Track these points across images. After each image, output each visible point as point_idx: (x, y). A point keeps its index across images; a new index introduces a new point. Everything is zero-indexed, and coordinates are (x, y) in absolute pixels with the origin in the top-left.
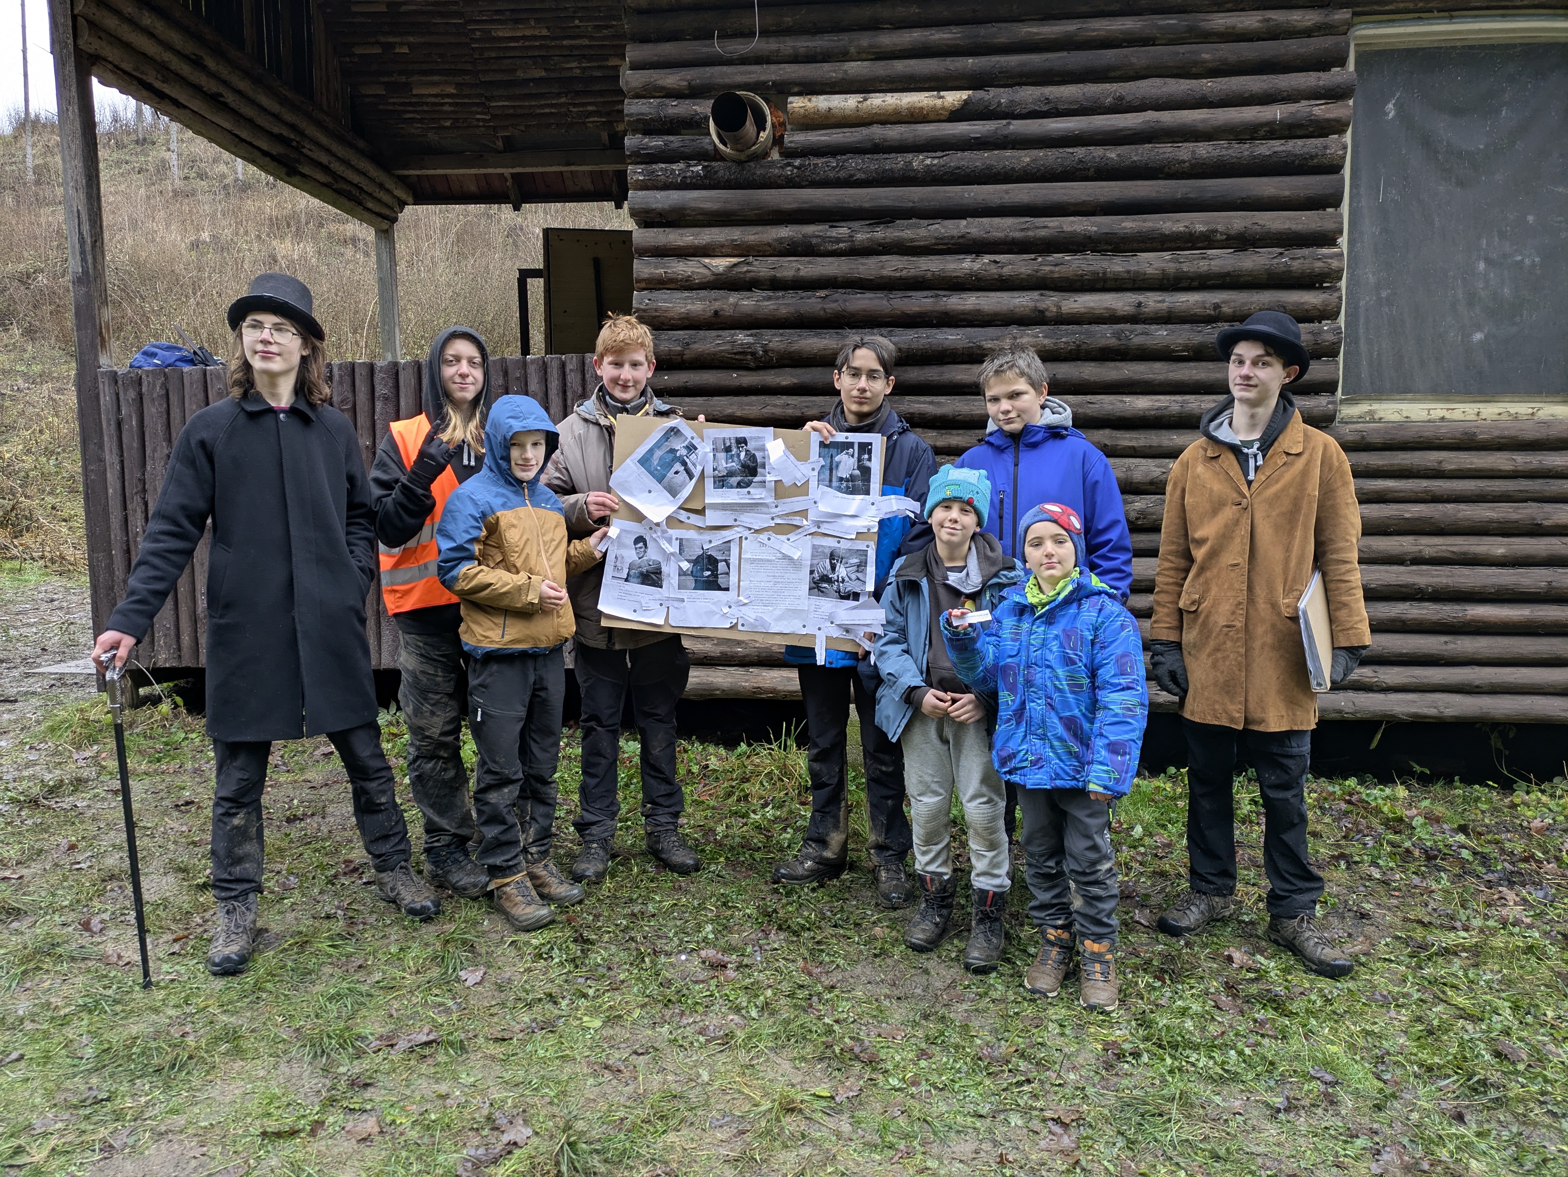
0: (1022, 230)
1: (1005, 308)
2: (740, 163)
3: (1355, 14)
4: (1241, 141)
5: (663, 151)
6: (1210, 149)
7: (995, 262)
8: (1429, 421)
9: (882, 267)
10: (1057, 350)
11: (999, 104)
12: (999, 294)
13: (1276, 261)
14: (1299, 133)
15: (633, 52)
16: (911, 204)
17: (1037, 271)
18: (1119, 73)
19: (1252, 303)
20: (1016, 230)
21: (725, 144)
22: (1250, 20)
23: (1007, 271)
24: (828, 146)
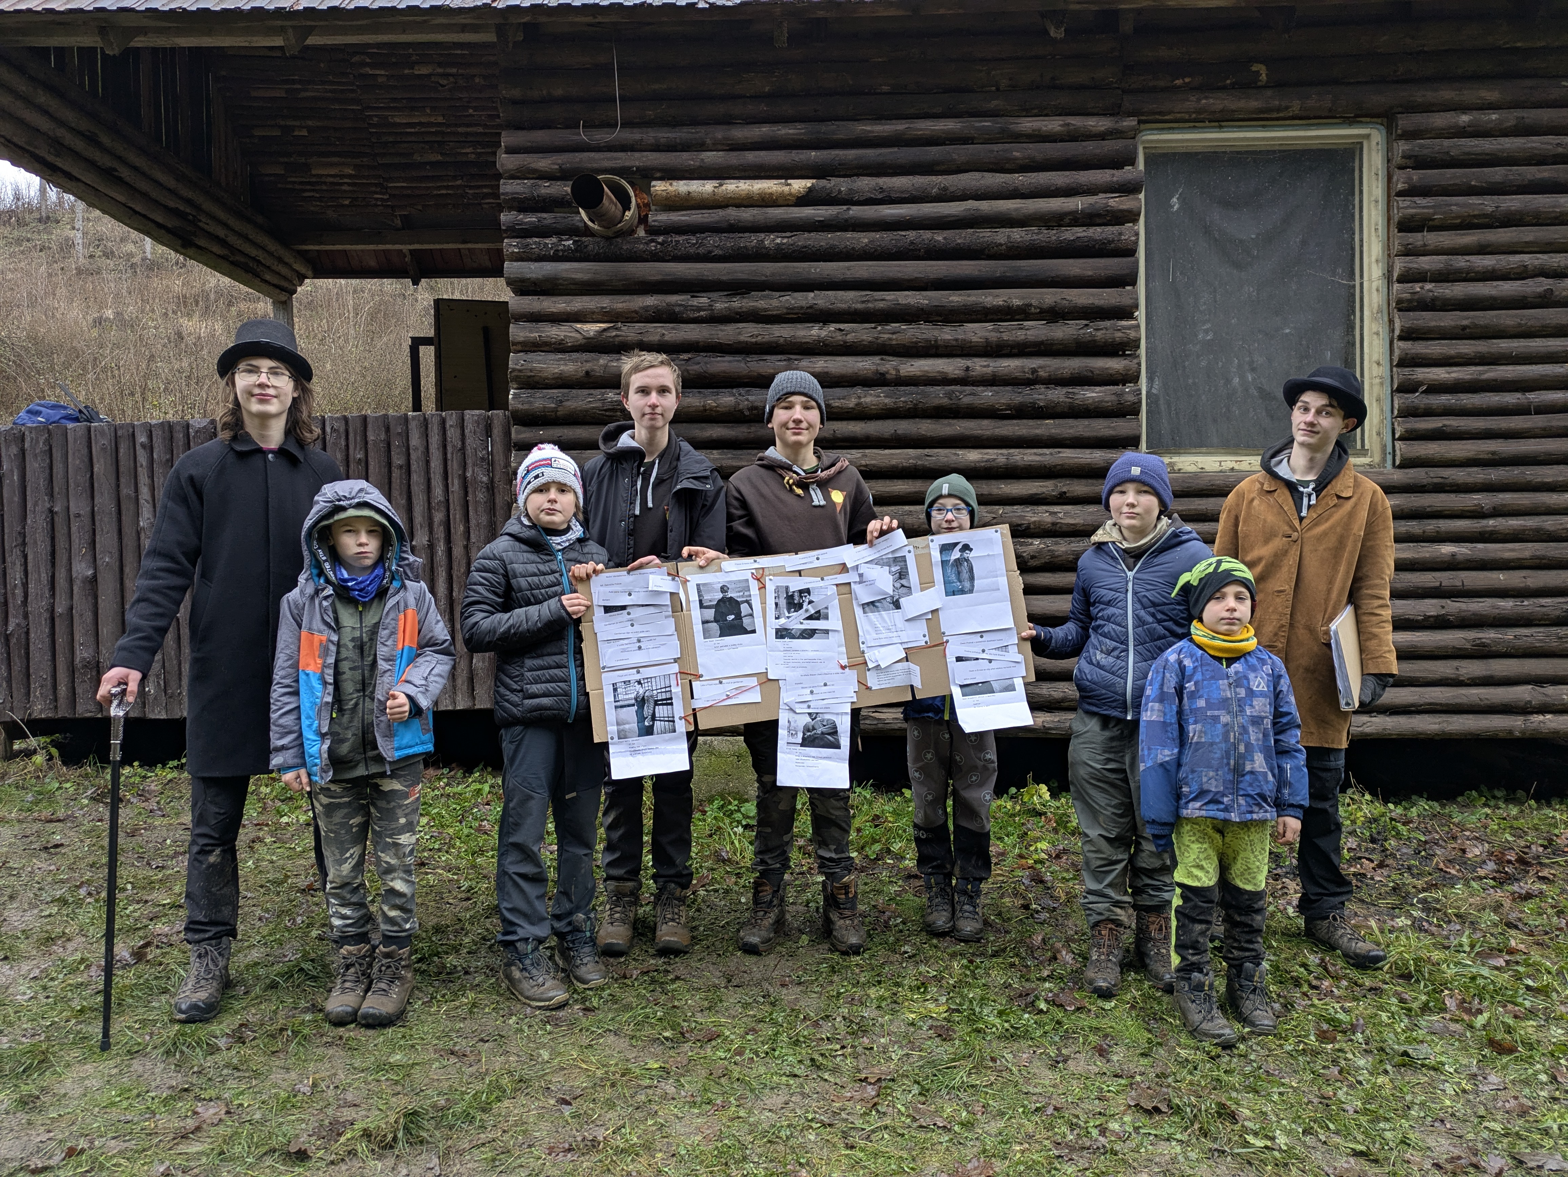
0: (863, 302)
1: (850, 371)
2: (607, 238)
3: (1140, 122)
4: (1049, 227)
5: (536, 227)
6: (1023, 234)
7: (840, 330)
8: (1221, 471)
9: (740, 334)
10: (897, 408)
11: (840, 191)
12: (844, 358)
13: (1082, 331)
14: (1098, 221)
15: (507, 138)
16: (764, 278)
17: (877, 338)
18: (943, 167)
19: (1064, 368)
20: (857, 302)
21: (593, 222)
22: (1053, 125)
23: (850, 338)
24: (688, 226)
